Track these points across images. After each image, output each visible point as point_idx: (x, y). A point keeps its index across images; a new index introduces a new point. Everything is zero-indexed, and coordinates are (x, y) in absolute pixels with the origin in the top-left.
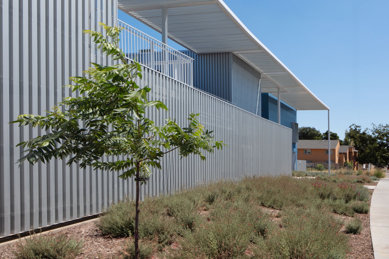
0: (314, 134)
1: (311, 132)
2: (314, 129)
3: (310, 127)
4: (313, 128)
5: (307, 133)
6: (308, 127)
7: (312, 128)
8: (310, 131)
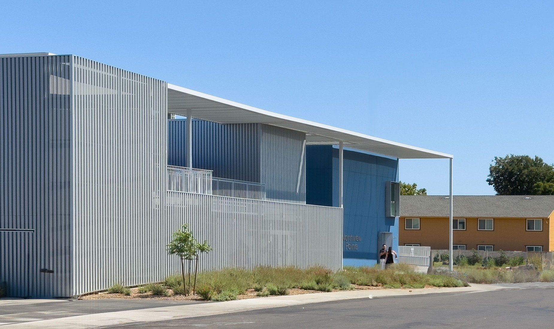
0: (537, 174)
1: (531, 168)
2: (538, 162)
3: (527, 156)
4: (537, 158)
5: (520, 171)
6: (522, 157)
7: (533, 157)
8: (526, 167)
